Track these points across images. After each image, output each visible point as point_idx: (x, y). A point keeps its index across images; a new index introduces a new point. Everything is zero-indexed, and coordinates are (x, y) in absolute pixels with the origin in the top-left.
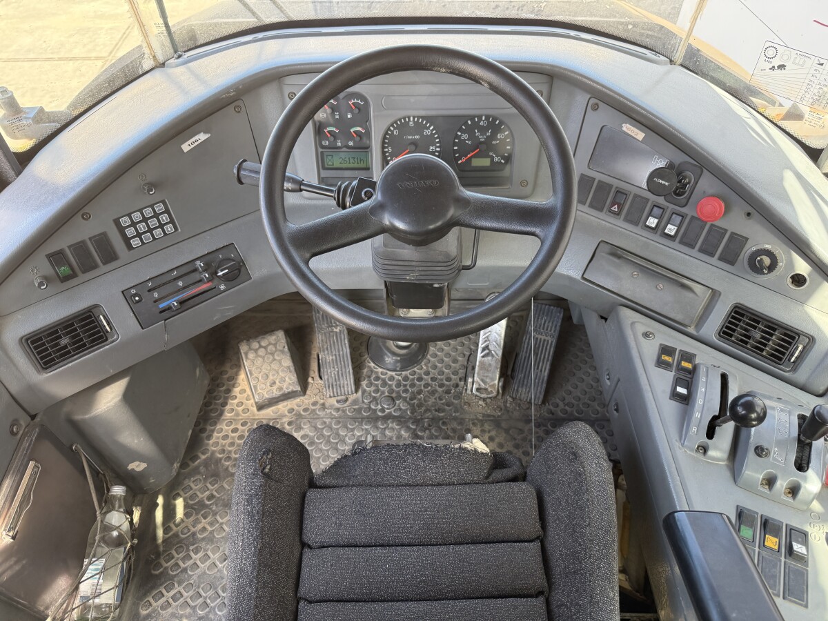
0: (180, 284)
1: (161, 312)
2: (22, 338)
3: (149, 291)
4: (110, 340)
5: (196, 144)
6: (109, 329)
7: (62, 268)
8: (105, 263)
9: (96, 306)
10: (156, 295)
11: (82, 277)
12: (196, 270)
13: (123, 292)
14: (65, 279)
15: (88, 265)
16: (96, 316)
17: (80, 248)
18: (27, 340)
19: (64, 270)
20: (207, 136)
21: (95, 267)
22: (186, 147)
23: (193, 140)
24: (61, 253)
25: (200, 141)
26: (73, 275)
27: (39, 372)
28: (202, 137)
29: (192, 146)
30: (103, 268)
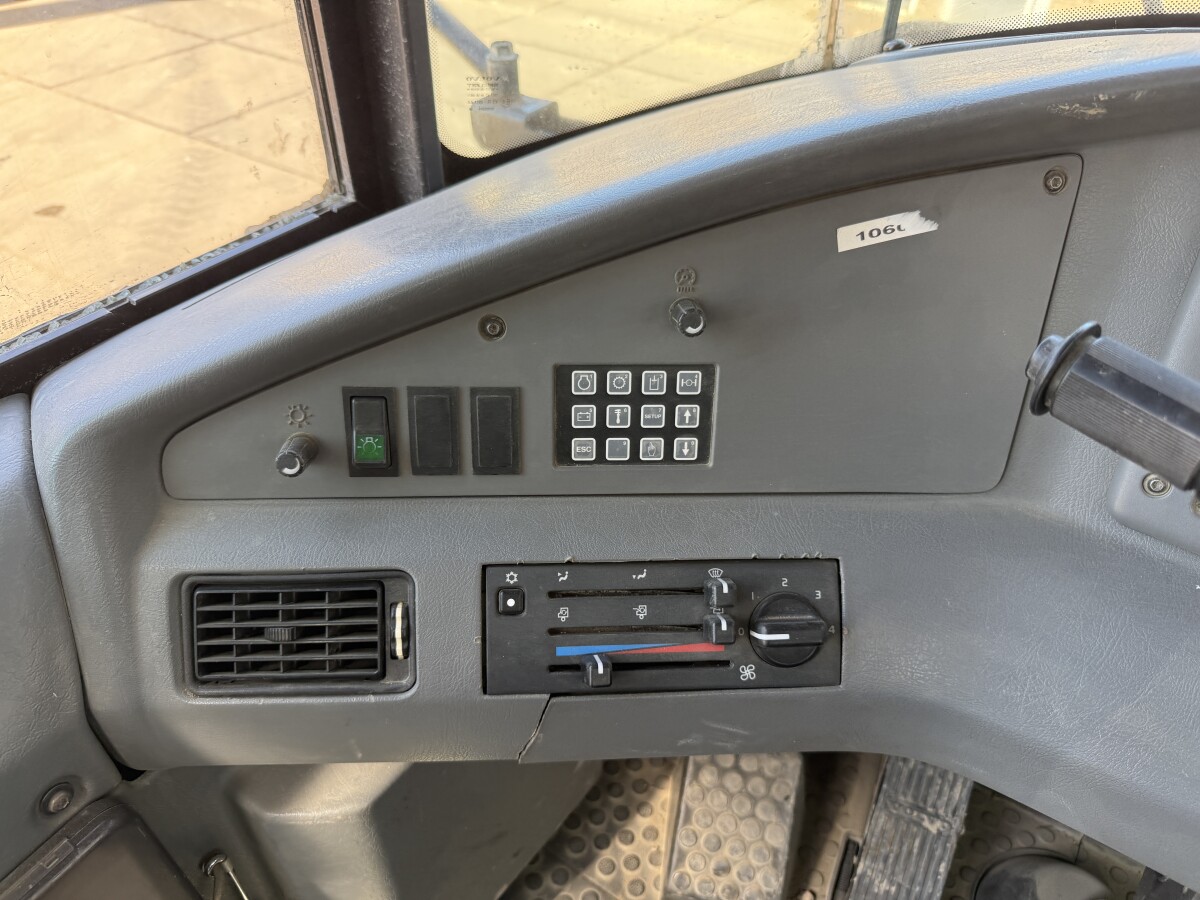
0: (642, 612)
1: (553, 668)
2: (186, 576)
3: (552, 595)
4: (389, 682)
5: (884, 238)
6: (399, 652)
7: (369, 440)
8: (479, 471)
9: (400, 575)
10: (563, 615)
11: (408, 482)
12: (699, 591)
13: (484, 568)
14: (362, 470)
15: (438, 459)
16: (389, 599)
17: (439, 406)
18: (195, 586)
19: (371, 445)
20: (929, 227)
21: (453, 468)
22: (849, 238)
23: (881, 223)
24: (383, 397)
25: (897, 235)
26: (389, 468)
27: (179, 683)
28: (911, 224)
29: (869, 241)
30: (470, 481)
